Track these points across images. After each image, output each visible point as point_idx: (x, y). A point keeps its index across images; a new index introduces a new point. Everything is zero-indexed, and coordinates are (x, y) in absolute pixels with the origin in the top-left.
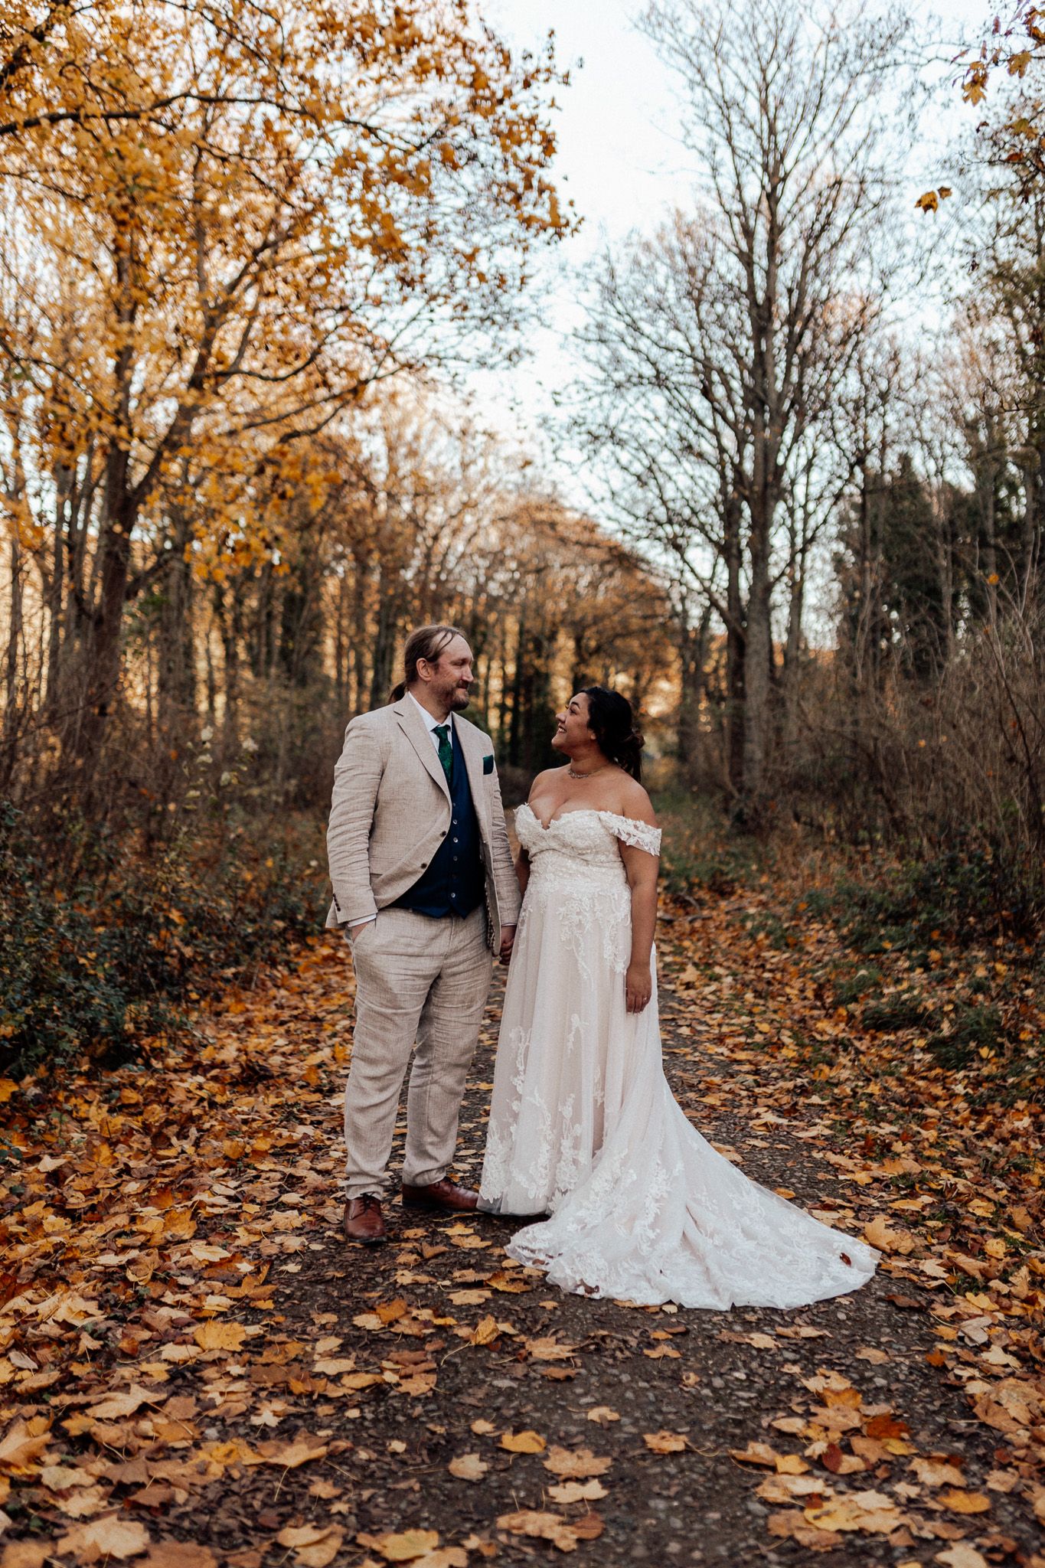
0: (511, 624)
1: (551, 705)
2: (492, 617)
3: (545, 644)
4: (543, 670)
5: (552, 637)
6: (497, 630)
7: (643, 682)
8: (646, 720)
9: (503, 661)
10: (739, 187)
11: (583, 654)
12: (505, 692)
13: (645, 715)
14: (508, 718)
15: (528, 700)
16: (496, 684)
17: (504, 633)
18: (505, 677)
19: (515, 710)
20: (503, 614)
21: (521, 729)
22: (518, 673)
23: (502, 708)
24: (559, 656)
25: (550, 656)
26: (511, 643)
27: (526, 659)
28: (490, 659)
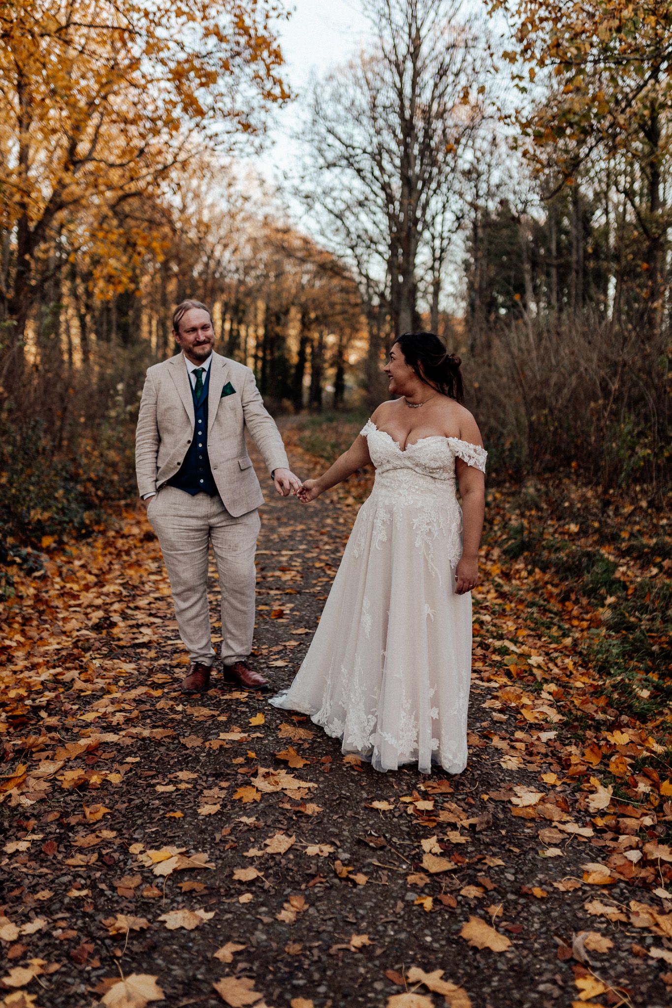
0: (261, 305)
1: (287, 356)
2: (248, 301)
3: (282, 317)
4: (281, 334)
5: (287, 312)
6: (252, 309)
7: (345, 340)
8: (346, 366)
9: (257, 326)
10: (395, 46)
11: (306, 324)
12: (257, 347)
13: (346, 362)
14: (260, 364)
15: (272, 353)
16: (252, 343)
17: (256, 309)
18: (257, 338)
19: (264, 359)
20: (255, 300)
21: (268, 370)
22: (266, 335)
23: (256, 357)
24: (291, 325)
25: (285, 325)
26: (261, 317)
27: (269, 327)
28: (248, 327)
